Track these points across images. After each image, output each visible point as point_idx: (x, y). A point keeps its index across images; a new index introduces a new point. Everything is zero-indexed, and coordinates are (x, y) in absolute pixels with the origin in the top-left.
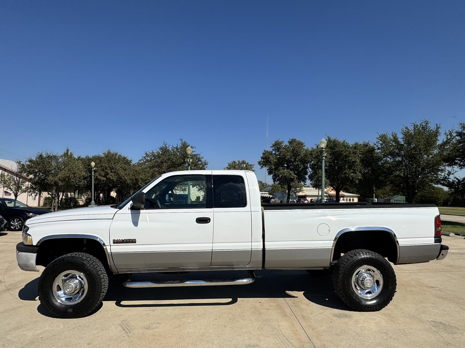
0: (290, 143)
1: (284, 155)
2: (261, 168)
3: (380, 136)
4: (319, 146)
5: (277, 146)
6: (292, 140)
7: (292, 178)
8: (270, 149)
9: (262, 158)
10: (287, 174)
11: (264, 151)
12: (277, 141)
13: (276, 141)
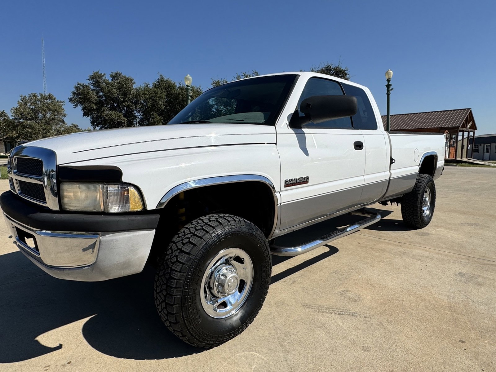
0: (114, 77)
1: (109, 92)
2: (74, 108)
3: (213, 82)
4: (148, 86)
5: (96, 79)
6: (117, 74)
7: (123, 121)
8: (87, 83)
9: (74, 93)
10: (116, 117)
11: (78, 84)
12: (97, 73)
13: (95, 72)
